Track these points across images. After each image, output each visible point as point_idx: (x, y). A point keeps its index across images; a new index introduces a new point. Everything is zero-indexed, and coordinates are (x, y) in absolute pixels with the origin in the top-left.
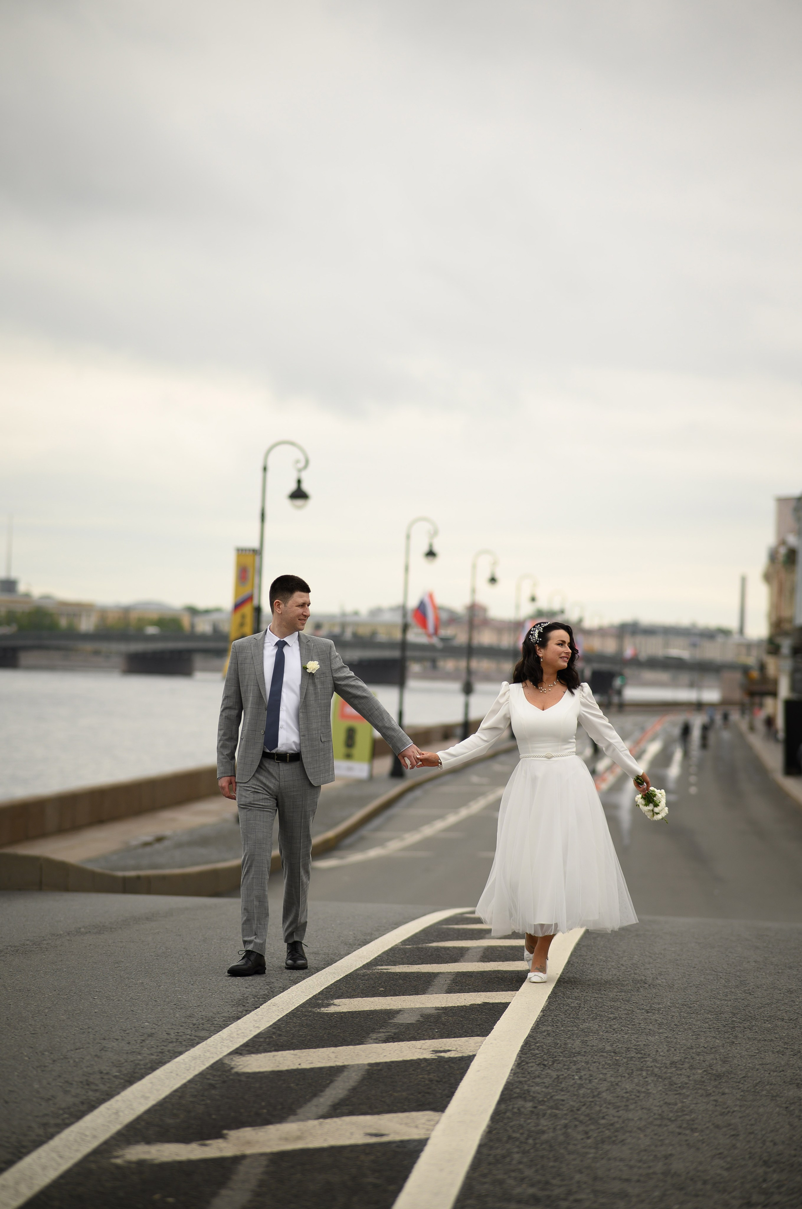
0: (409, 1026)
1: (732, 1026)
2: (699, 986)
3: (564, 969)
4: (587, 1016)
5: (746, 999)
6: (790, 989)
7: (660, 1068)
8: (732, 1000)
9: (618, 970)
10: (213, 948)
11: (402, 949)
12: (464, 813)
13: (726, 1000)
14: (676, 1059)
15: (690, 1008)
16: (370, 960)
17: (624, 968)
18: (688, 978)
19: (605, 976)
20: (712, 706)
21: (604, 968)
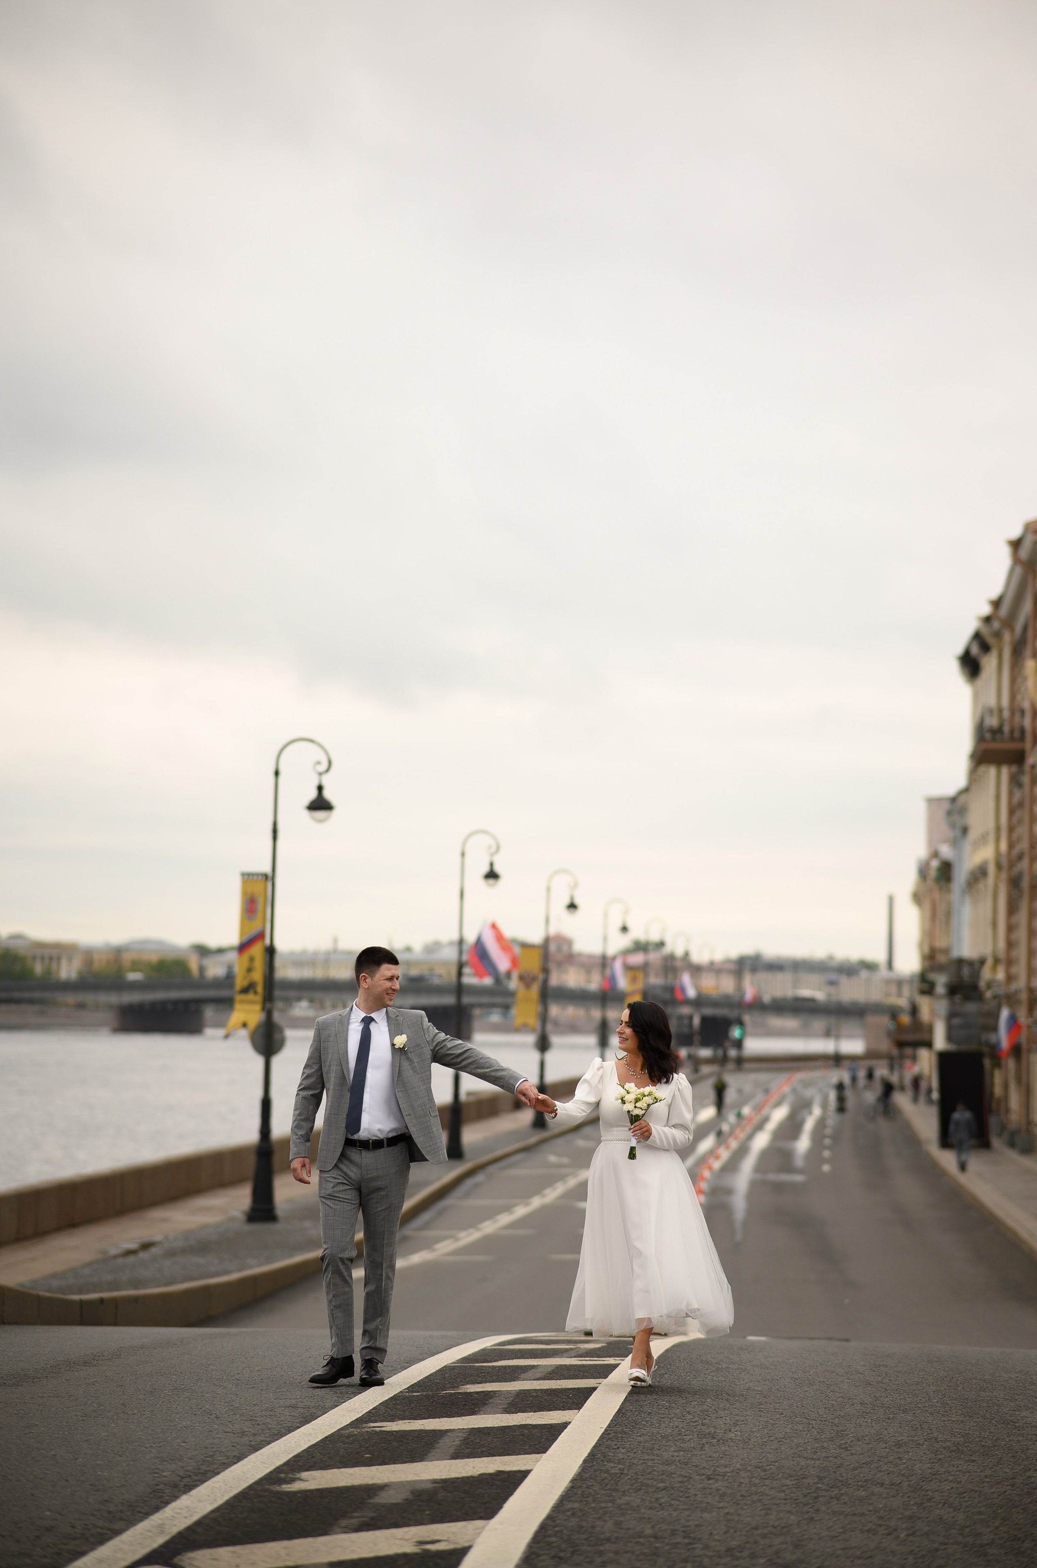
0: (393, 1508)
1: (815, 1495)
2: (783, 1440)
3: (611, 1421)
4: (629, 1487)
5: (840, 1457)
6: (899, 1441)
7: (711, 1557)
8: (821, 1459)
9: (682, 1420)
10: (160, 1403)
11: (407, 1397)
12: (536, 1202)
13: (812, 1459)
14: (734, 1543)
15: (765, 1471)
16: (362, 1414)
17: (690, 1417)
18: (771, 1428)
19: (663, 1430)
20: (853, 1058)
21: (664, 1418)
